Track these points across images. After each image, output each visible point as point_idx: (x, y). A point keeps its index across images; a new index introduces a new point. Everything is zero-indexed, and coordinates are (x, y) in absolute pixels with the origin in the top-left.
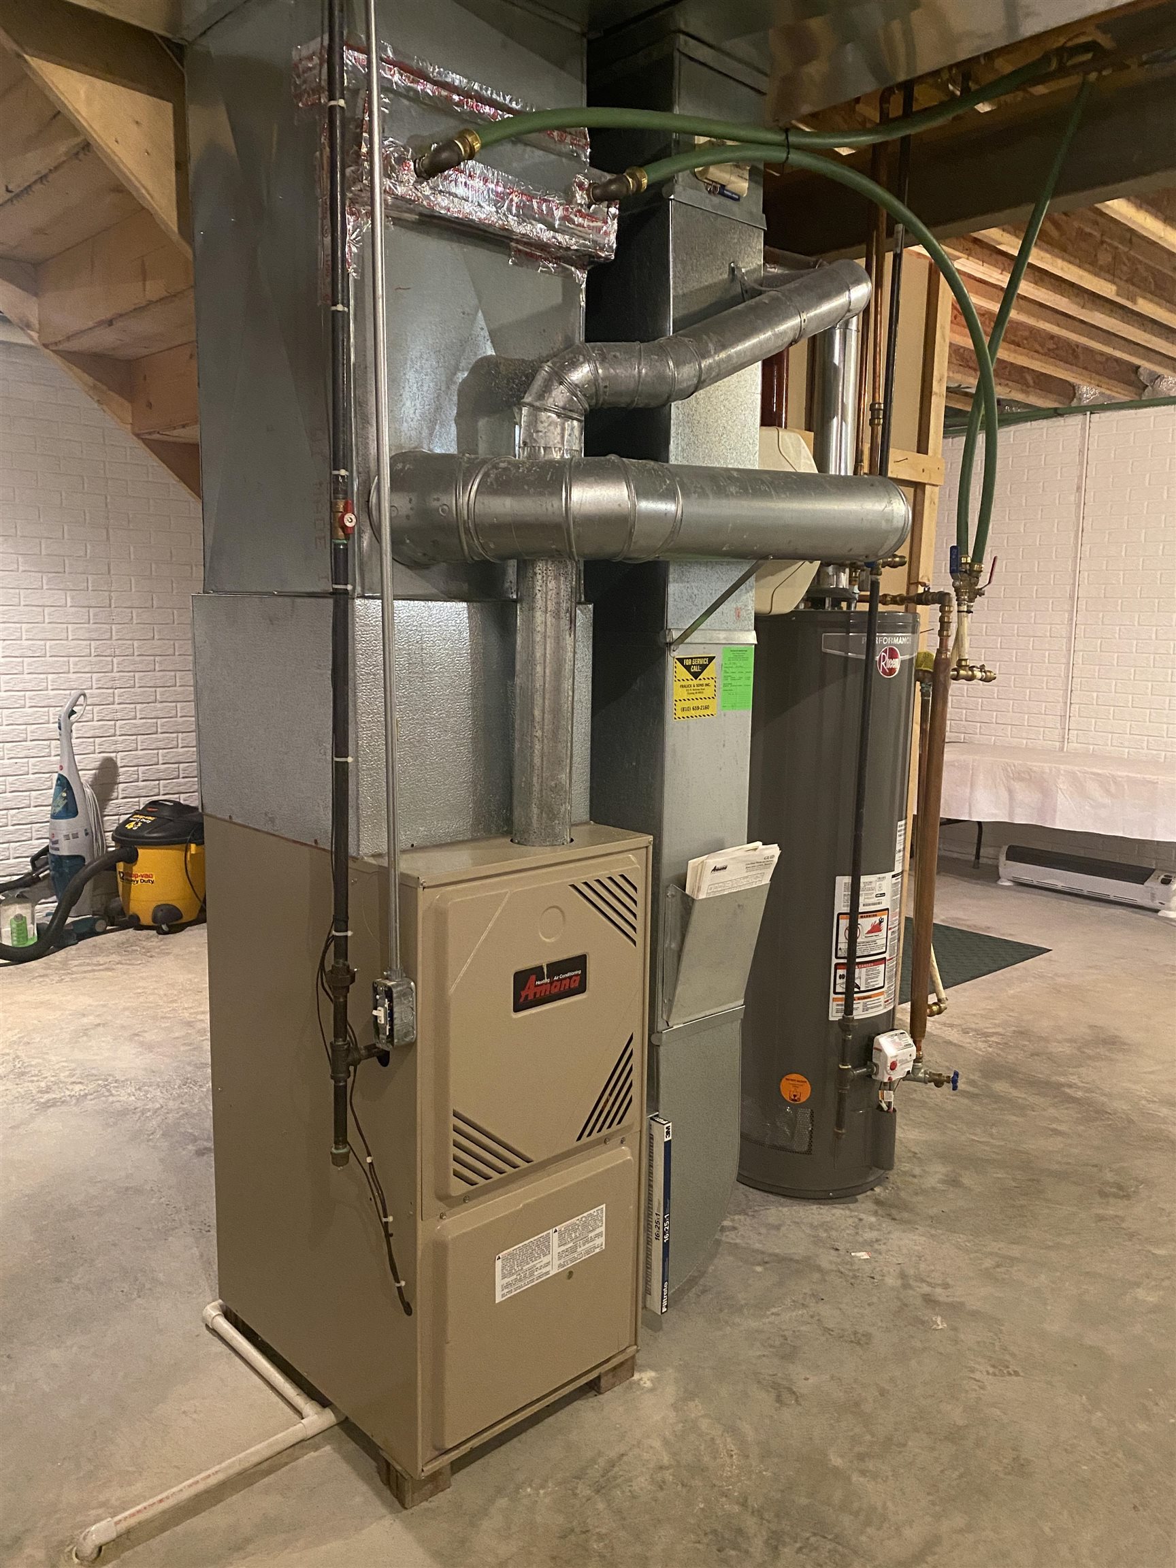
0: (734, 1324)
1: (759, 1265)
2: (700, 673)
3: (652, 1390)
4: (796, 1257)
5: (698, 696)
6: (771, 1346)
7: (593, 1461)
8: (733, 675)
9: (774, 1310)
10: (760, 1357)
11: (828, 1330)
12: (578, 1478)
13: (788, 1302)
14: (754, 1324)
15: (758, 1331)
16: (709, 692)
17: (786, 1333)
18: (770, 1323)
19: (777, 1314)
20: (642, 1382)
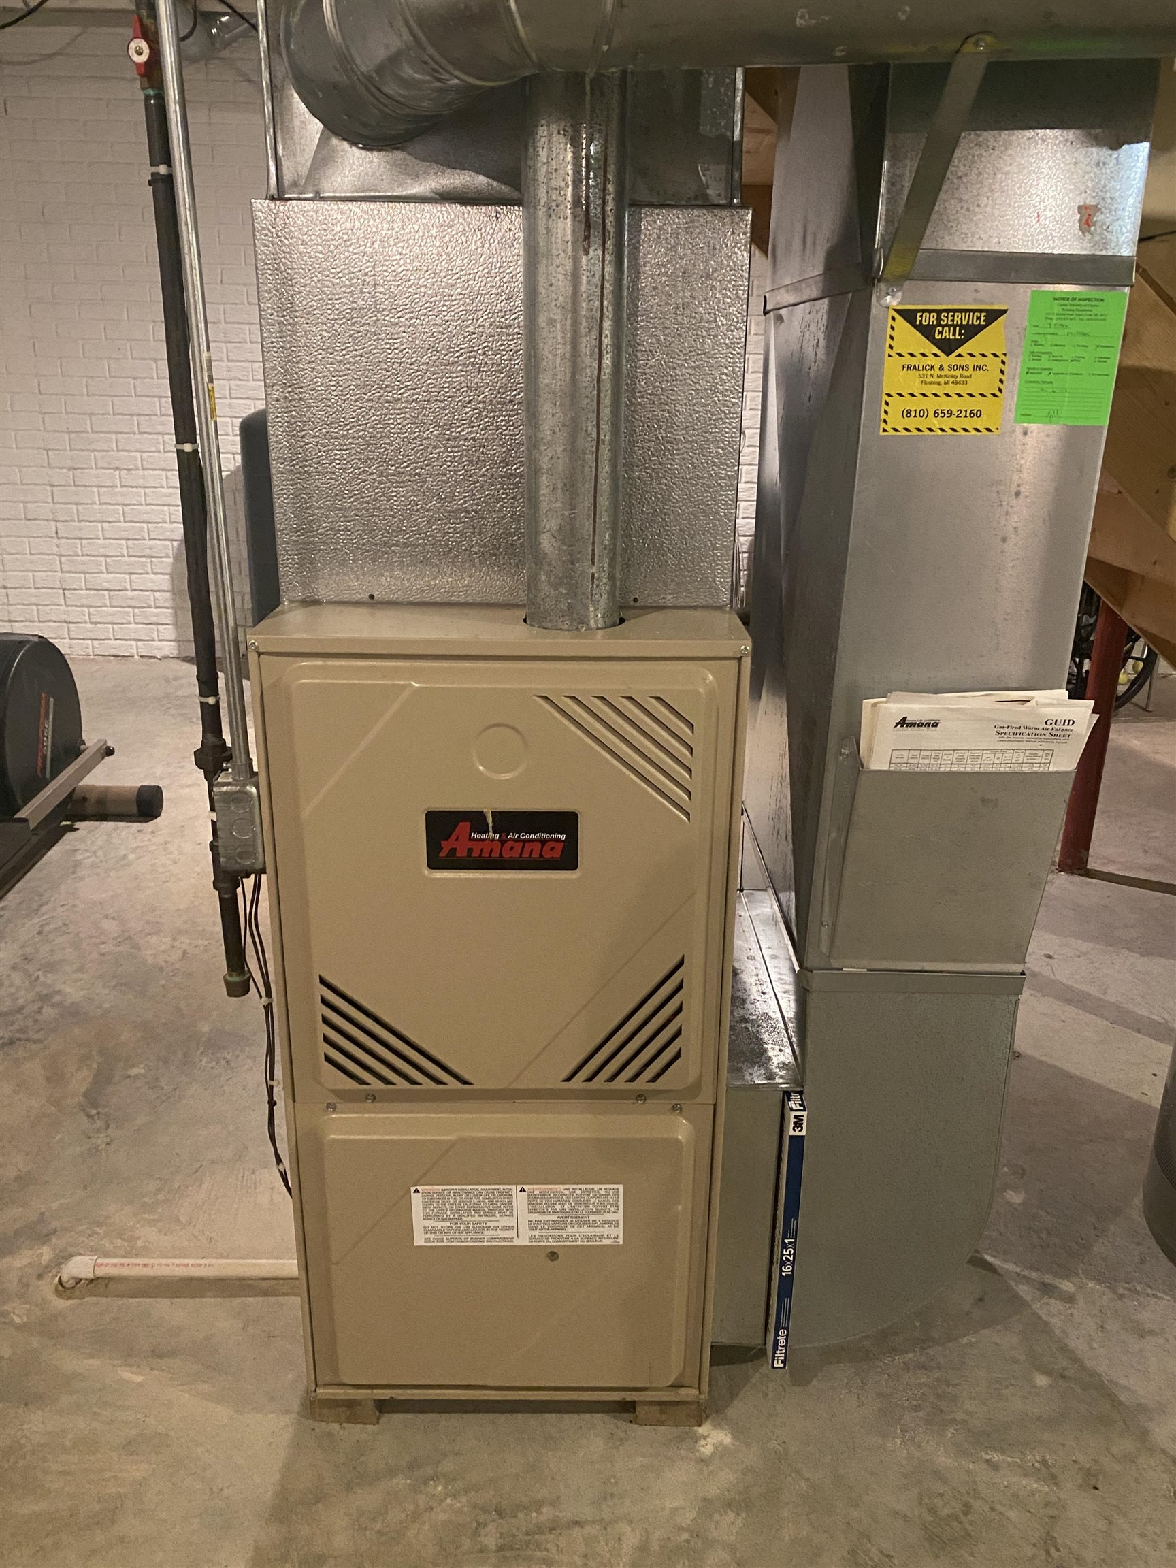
0: (912, 1440)
1: (1048, 1373)
2: (960, 343)
3: (704, 1461)
4: (1123, 1397)
5: (951, 389)
6: (932, 1510)
7: (538, 1505)
8: (1056, 351)
9: (996, 1457)
10: (895, 1514)
11: (1049, 1542)
12: (500, 1513)
13: (1033, 1458)
14: (944, 1459)
15: (937, 1475)
16: (980, 382)
17: (977, 1504)
18: (969, 1472)
19: (995, 1467)
20: (703, 1442)
